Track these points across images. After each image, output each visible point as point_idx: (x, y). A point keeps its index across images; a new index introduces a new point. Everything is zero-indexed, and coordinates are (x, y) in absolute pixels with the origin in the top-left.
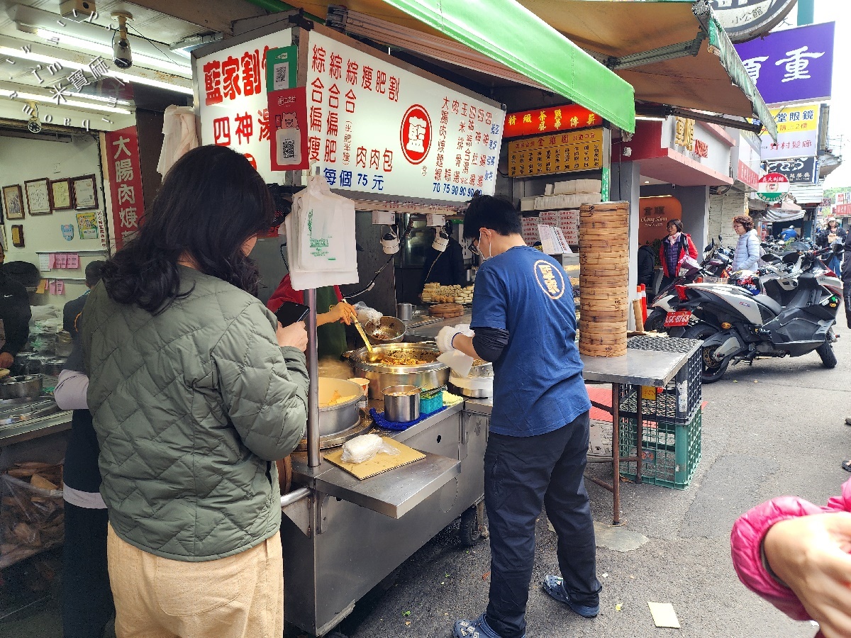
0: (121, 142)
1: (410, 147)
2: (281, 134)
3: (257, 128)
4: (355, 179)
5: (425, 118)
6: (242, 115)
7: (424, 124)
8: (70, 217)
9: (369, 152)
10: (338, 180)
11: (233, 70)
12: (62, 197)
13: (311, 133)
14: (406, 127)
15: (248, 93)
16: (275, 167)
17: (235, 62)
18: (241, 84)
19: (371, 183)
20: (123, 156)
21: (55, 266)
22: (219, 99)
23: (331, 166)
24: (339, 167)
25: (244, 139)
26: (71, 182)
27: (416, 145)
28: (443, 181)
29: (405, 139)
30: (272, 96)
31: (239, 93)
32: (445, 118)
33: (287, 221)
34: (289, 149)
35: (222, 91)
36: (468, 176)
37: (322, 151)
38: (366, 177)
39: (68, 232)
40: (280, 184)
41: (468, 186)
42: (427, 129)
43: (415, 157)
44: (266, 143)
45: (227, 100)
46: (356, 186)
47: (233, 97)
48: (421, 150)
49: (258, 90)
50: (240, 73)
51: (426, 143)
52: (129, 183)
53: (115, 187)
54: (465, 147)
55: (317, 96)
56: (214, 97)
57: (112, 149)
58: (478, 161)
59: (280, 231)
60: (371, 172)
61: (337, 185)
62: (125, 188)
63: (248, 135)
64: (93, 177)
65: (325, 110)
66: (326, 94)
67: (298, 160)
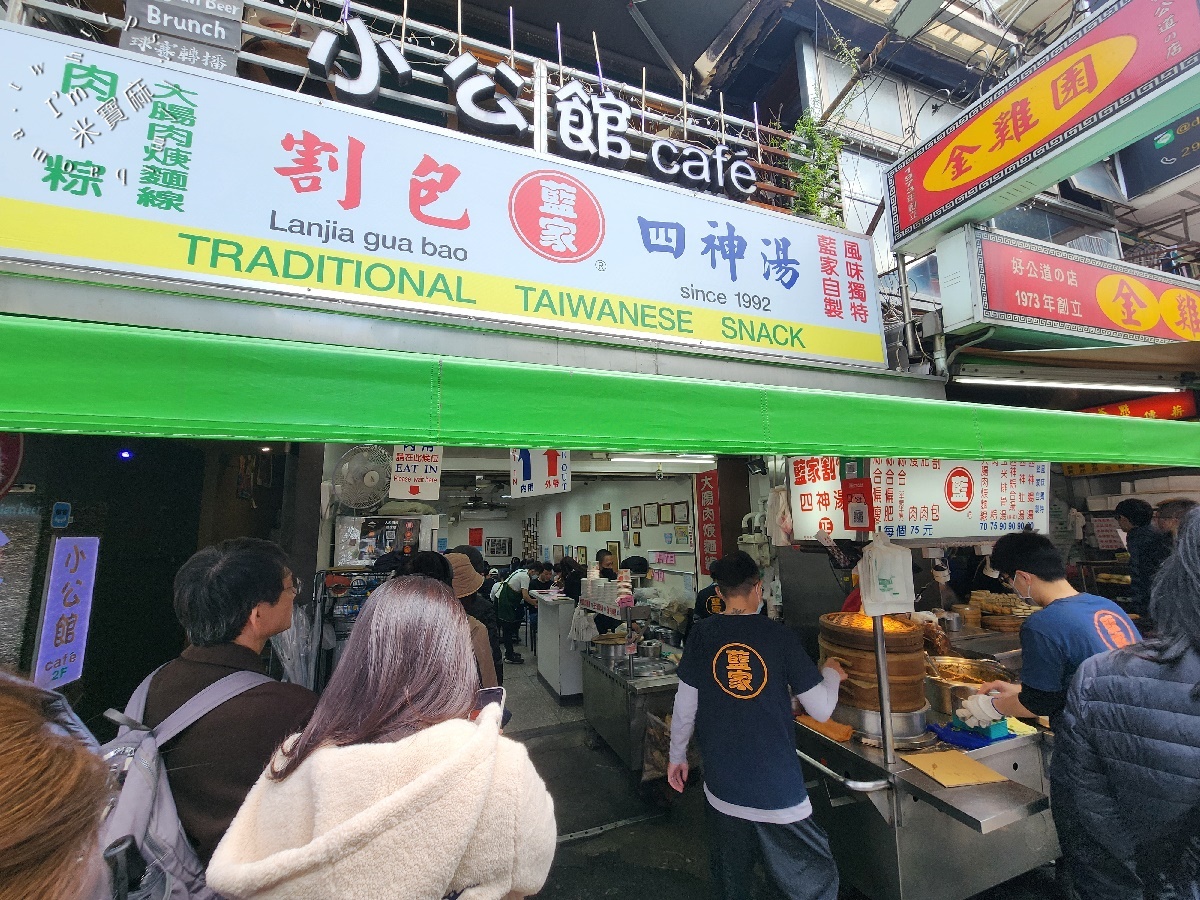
0: (706, 480)
1: (954, 499)
2: (852, 506)
3: (833, 501)
4: (909, 529)
5: (966, 475)
6: (822, 492)
7: (966, 480)
8: (670, 528)
9: (919, 509)
10: (895, 533)
11: (815, 465)
12: (666, 515)
13: (875, 504)
14: (949, 485)
15: (825, 479)
16: (847, 527)
17: (817, 460)
18: (821, 473)
19: (922, 531)
20: (707, 488)
21: (659, 561)
22: (805, 482)
23: (890, 524)
24: (895, 524)
25: (823, 508)
26: (673, 505)
27: (960, 496)
28: (988, 521)
29: (950, 494)
30: (845, 483)
31: (819, 478)
32: (986, 470)
33: (859, 564)
34: (859, 517)
35: (807, 478)
36: (1016, 512)
37: (882, 515)
38: (918, 528)
39: (668, 538)
40: (853, 539)
41: (1016, 521)
42: (969, 482)
43: (959, 505)
44: (841, 512)
45: (810, 483)
46: (909, 536)
47: (814, 481)
48: (965, 499)
49: (834, 478)
50: (820, 467)
51: (969, 493)
52: (710, 507)
53: (701, 508)
54: (1009, 490)
55: (877, 480)
56: (801, 481)
57: (700, 485)
58: (1026, 498)
59: (853, 572)
60: (922, 524)
61: (894, 537)
62: (708, 510)
63: (826, 505)
64: (687, 502)
65: (883, 488)
66: (884, 477)
67: (866, 524)
